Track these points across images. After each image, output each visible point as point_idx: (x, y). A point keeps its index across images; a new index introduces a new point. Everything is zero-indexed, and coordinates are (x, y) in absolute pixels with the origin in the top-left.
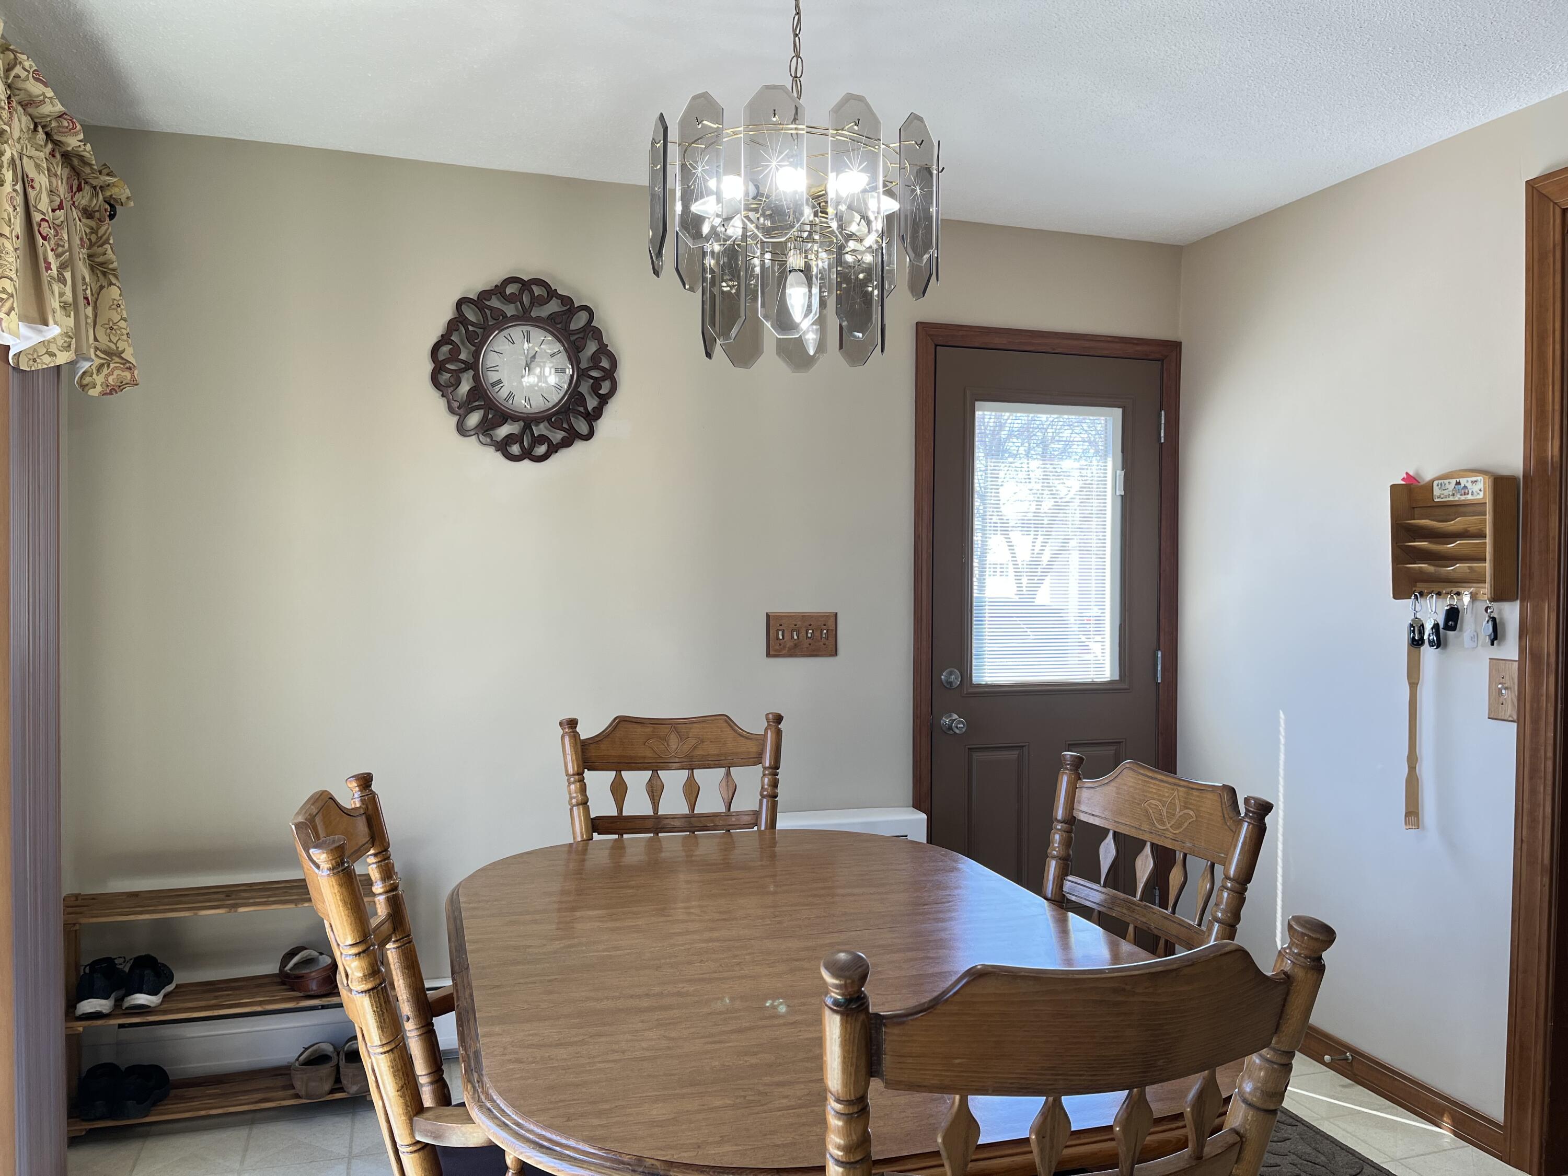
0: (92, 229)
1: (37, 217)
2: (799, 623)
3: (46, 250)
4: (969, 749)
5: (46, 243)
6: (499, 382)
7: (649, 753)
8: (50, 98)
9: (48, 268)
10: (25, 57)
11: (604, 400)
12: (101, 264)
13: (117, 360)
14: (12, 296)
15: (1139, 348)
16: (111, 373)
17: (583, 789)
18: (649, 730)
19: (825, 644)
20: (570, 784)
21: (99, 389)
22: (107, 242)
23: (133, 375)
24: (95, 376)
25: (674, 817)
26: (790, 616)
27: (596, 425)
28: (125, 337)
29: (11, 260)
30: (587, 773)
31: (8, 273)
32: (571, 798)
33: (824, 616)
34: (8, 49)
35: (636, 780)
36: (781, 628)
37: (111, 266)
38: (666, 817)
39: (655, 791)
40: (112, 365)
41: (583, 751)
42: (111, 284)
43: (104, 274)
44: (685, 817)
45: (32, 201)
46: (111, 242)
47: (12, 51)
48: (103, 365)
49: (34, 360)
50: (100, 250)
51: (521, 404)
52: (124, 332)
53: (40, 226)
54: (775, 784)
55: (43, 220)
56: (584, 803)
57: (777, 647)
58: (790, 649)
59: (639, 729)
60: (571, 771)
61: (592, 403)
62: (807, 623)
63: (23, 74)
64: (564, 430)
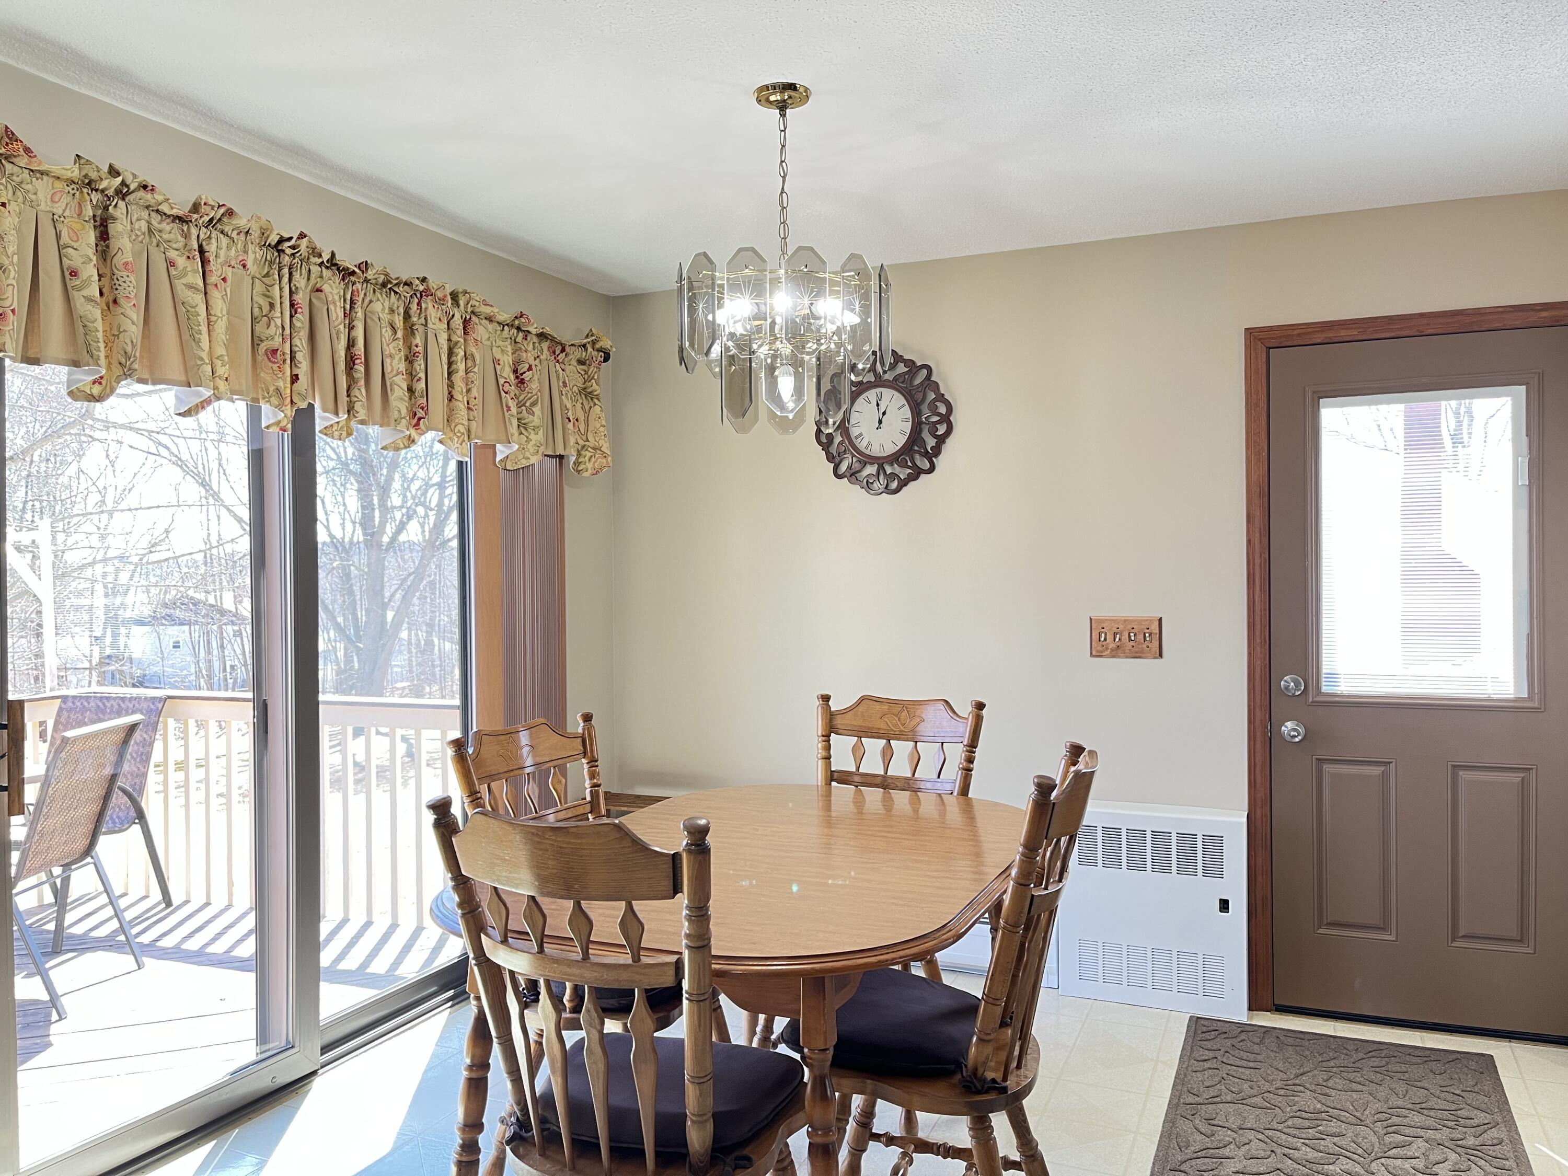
0: (585, 371)
1: (501, 381)
2: (1121, 627)
3: (507, 399)
4: (1317, 759)
5: (507, 395)
6: (861, 435)
7: (883, 726)
8: (498, 312)
9: (509, 409)
10: (475, 295)
11: (941, 440)
12: (590, 393)
13: (599, 452)
14: (463, 434)
15: (1544, 314)
16: (596, 462)
17: (828, 748)
18: (885, 707)
19: (1148, 647)
20: (819, 742)
21: (590, 472)
22: (593, 378)
23: (607, 461)
24: (587, 464)
25: (897, 778)
26: (1113, 620)
27: (937, 461)
28: (603, 437)
29: (463, 414)
30: (833, 736)
31: (461, 421)
32: (818, 753)
33: (1147, 620)
34: (466, 293)
35: (874, 746)
36: (1103, 630)
37: (595, 393)
38: (892, 777)
39: (887, 755)
40: (597, 456)
41: (831, 720)
42: (595, 404)
43: (592, 399)
44: (906, 779)
45: (498, 373)
46: (596, 377)
47: (469, 293)
48: (592, 456)
49: (516, 463)
50: (590, 384)
51: (875, 451)
52: (603, 434)
53: (503, 386)
54: (970, 760)
55: (505, 382)
56: (828, 758)
57: (1100, 648)
58: (1112, 650)
59: (878, 706)
60: (820, 734)
61: (931, 442)
62: (1130, 627)
63: (477, 304)
64: (909, 467)
